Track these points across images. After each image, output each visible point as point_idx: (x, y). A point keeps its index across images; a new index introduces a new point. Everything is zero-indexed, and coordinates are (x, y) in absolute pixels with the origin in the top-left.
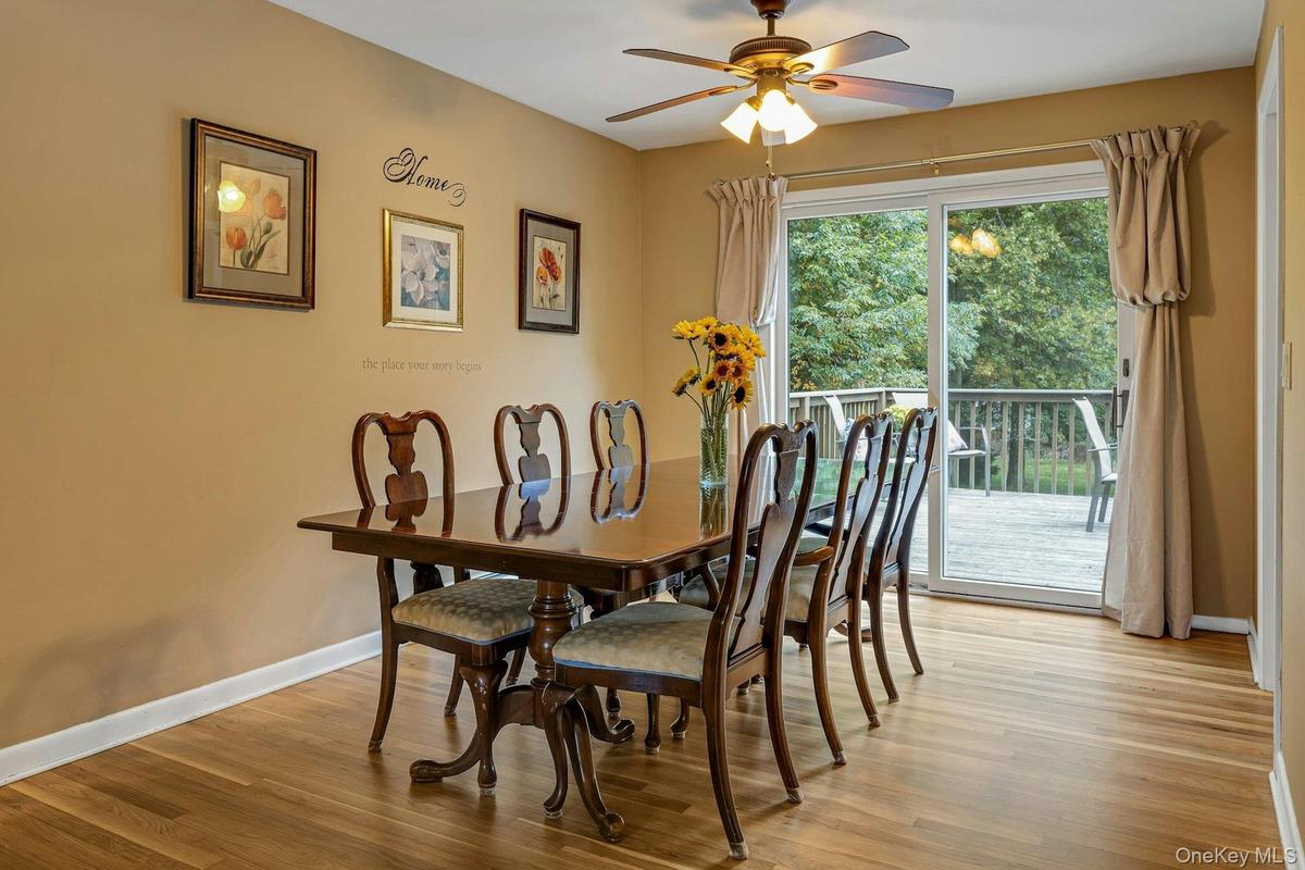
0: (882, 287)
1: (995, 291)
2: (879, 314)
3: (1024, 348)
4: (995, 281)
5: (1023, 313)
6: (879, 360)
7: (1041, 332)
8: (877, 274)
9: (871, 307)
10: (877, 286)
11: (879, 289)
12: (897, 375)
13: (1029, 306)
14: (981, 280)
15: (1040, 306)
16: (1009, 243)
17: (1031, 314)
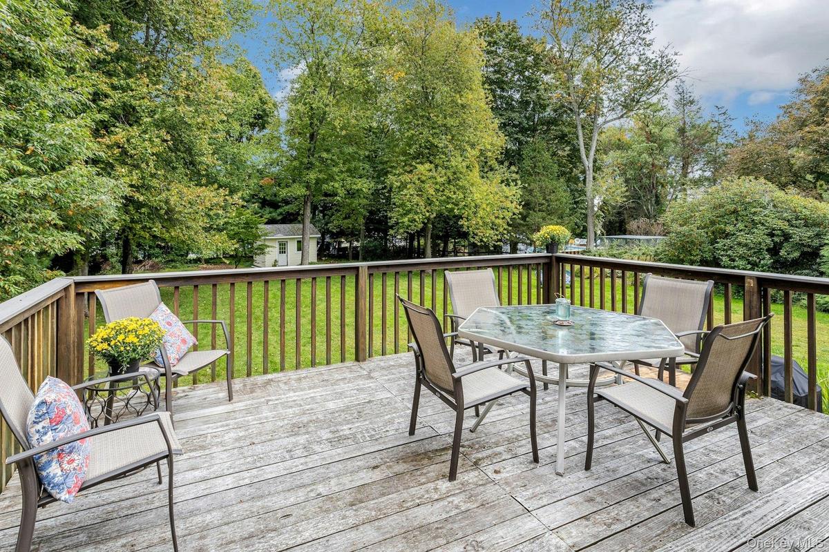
0: (34, 153)
1: (123, 170)
2: (32, 180)
3: (143, 210)
4: (124, 163)
5: (142, 187)
6: (30, 225)
7: (155, 200)
8: (27, 141)
9: (20, 173)
10: (28, 153)
11: (30, 156)
12: (51, 238)
13: (146, 182)
14: (111, 161)
15: (154, 183)
16: (133, 137)
17: (148, 188)
